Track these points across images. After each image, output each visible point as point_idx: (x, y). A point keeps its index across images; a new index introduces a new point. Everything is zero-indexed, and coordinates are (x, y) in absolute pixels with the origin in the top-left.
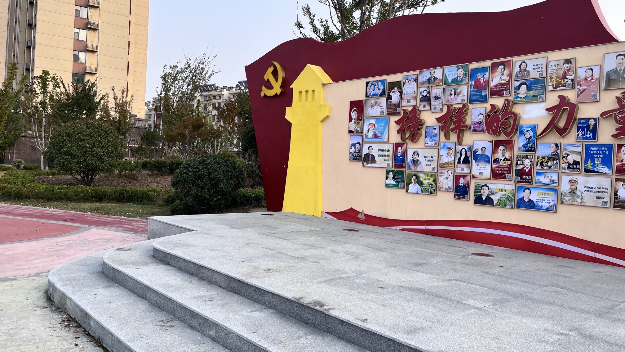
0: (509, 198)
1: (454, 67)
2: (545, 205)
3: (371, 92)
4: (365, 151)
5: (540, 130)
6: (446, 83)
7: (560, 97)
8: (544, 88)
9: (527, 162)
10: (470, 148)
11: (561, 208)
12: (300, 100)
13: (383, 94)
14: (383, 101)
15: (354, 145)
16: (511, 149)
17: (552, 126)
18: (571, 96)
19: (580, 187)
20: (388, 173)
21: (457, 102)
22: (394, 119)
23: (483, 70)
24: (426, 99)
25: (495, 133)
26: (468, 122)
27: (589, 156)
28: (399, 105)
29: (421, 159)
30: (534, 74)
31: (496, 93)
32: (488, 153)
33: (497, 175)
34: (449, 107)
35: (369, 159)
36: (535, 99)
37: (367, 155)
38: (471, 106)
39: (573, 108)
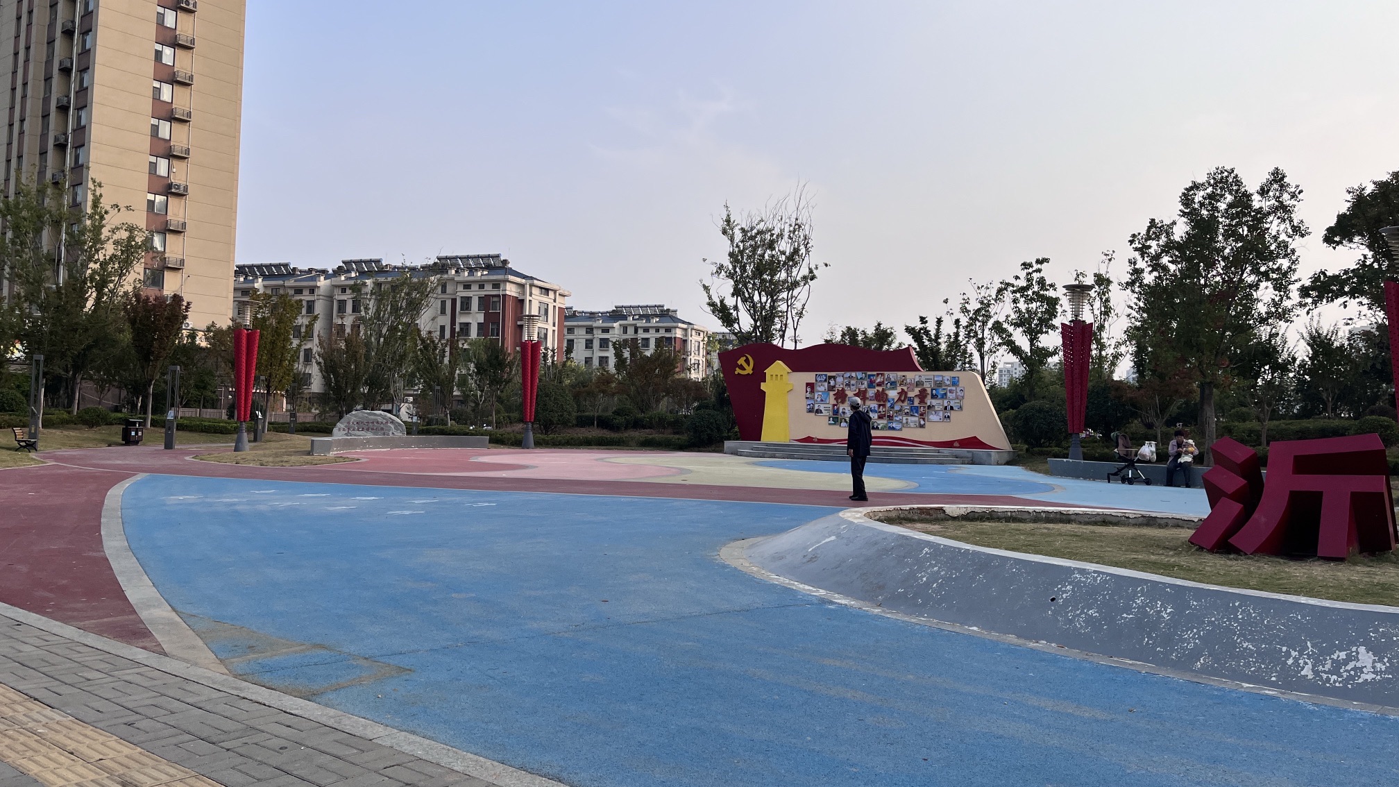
4: (816, 408)
5: (895, 401)
7: (902, 389)
8: (896, 385)
9: (891, 412)
12: (772, 379)
13: (825, 381)
14: (826, 384)
15: (809, 405)
17: (899, 399)
18: (905, 388)
20: (829, 418)
21: (863, 387)
22: (832, 393)
24: (848, 385)
26: (867, 396)
27: (911, 410)
28: (834, 387)
30: (893, 380)
31: (879, 385)
32: (876, 409)
34: (859, 389)
35: (819, 411)
36: (894, 389)
37: (817, 410)
38: (868, 390)
39: (906, 393)
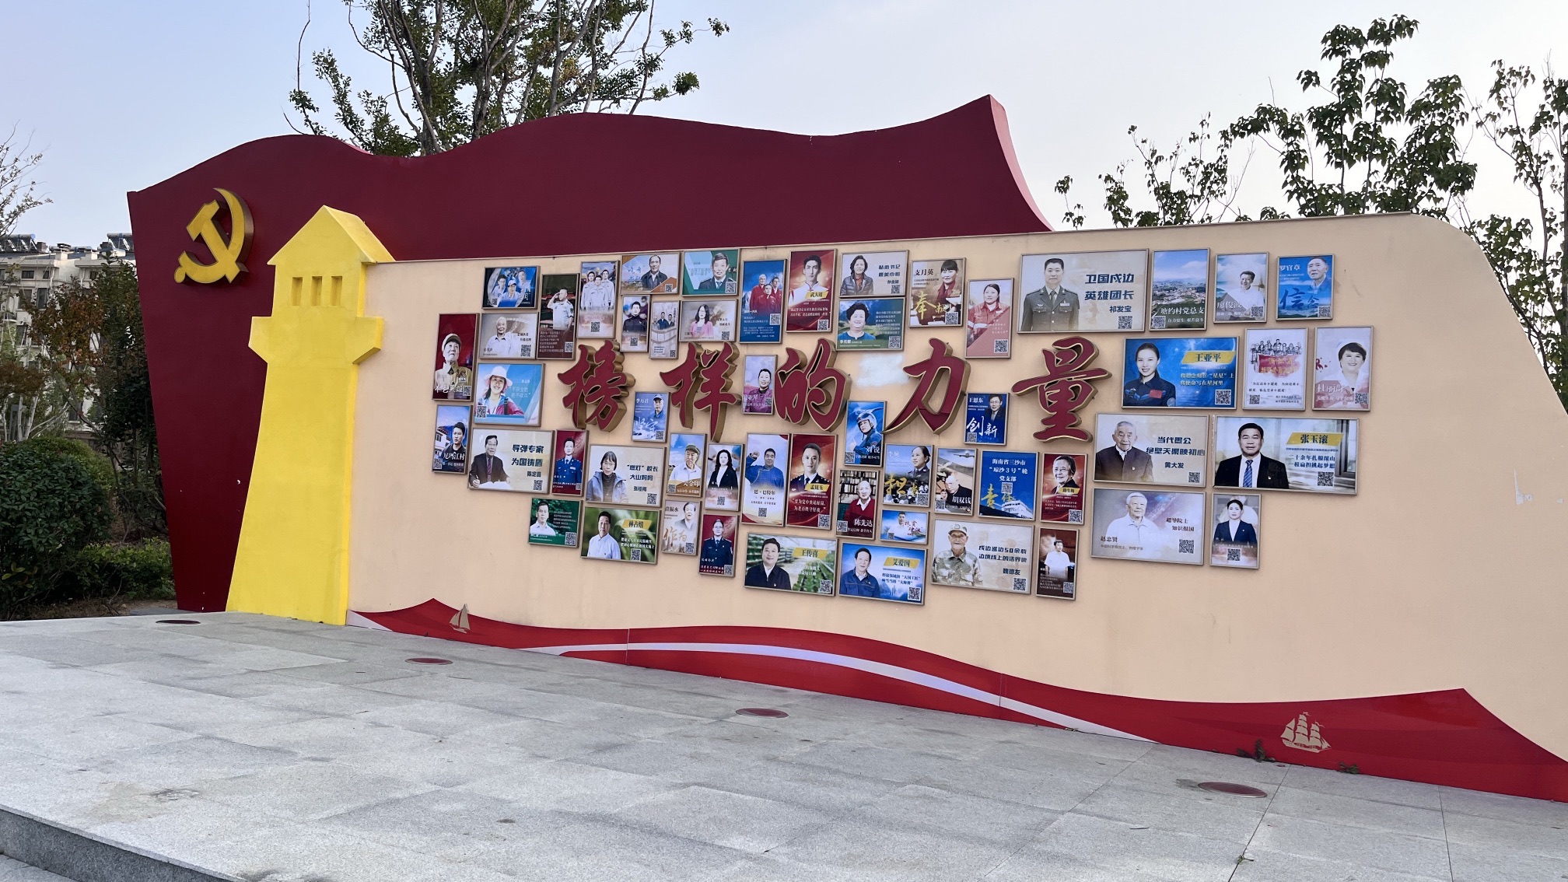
0: (823, 573)
1: (705, 254)
2: (899, 588)
3: (498, 294)
4: (478, 448)
5: (892, 415)
6: (686, 289)
7: (934, 342)
8: (900, 320)
9: (864, 487)
10: (740, 450)
11: (933, 595)
12: (296, 301)
13: (529, 303)
14: (530, 321)
15: (448, 430)
16: (831, 455)
17: (916, 407)
18: (955, 341)
19: (972, 547)
20: (535, 507)
21: (713, 337)
22: (555, 368)
23: (774, 266)
24: (638, 325)
25: (796, 415)
26: (736, 387)
27: (989, 479)
28: (570, 334)
29: (622, 472)
30: (882, 288)
31: (801, 323)
32: (780, 463)
33: (800, 516)
34: (692, 348)
35: (487, 468)
36: (882, 343)
37: (482, 458)
38: (743, 350)
39: (958, 370)
